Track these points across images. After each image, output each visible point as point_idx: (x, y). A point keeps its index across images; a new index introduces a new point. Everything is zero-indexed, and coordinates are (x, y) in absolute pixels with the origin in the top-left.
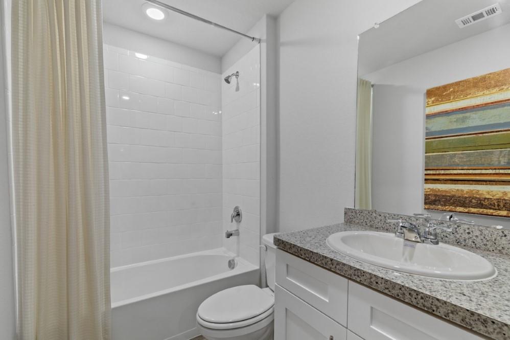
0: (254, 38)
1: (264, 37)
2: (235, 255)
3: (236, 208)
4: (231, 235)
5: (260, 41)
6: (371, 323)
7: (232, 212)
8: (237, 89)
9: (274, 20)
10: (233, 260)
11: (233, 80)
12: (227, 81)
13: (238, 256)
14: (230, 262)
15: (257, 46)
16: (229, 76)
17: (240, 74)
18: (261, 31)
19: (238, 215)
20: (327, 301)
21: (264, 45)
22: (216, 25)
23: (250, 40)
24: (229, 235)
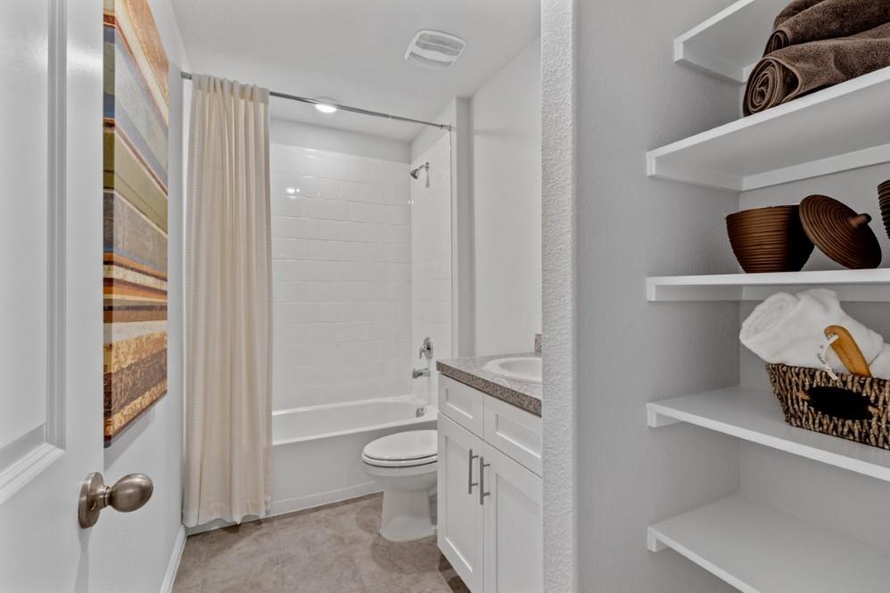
0: (442, 126)
1: (454, 125)
2: (425, 402)
3: (427, 339)
4: (421, 374)
5: (450, 129)
6: (497, 430)
7: (421, 345)
8: (428, 185)
9: (466, 102)
10: (422, 409)
11: (422, 174)
12: (414, 175)
13: (429, 404)
14: (418, 411)
15: (447, 134)
16: (417, 170)
17: (430, 166)
18: (450, 116)
19: (429, 349)
20: (471, 417)
21: (454, 133)
22: (394, 117)
23: (439, 129)
24: (417, 375)
